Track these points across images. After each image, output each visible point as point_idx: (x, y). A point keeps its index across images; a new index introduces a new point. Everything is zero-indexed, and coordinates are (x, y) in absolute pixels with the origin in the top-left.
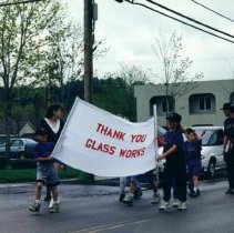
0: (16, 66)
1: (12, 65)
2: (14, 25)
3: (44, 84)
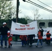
0: (1, 15)
3: (7, 19)
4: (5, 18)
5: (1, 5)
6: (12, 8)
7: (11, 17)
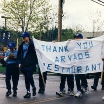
5: (27, 2)
7: (48, 27)
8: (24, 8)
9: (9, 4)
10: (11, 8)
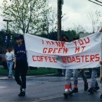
0: (28, 25)
1: (26, 25)
2: (27, 7)
3: (40, 33)
4: (36, 30)
5: (27, 5)
6: (48, 10)
7: (48, 28)
8: (24, 11)
9: (10, 7)
10: (12, 10)
